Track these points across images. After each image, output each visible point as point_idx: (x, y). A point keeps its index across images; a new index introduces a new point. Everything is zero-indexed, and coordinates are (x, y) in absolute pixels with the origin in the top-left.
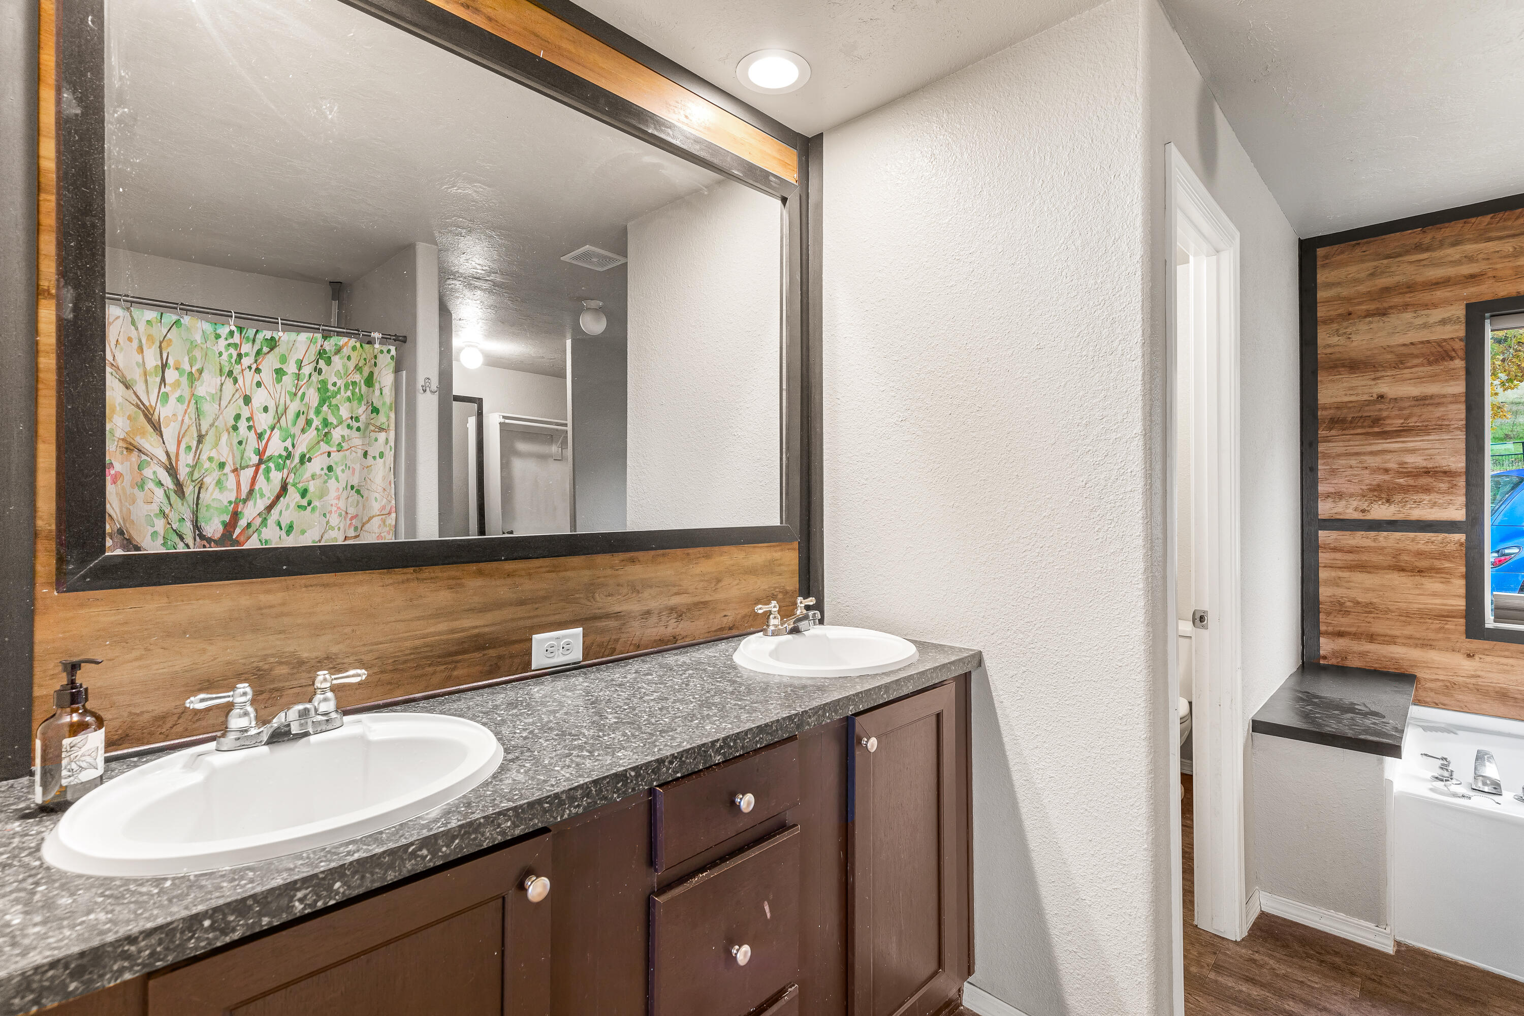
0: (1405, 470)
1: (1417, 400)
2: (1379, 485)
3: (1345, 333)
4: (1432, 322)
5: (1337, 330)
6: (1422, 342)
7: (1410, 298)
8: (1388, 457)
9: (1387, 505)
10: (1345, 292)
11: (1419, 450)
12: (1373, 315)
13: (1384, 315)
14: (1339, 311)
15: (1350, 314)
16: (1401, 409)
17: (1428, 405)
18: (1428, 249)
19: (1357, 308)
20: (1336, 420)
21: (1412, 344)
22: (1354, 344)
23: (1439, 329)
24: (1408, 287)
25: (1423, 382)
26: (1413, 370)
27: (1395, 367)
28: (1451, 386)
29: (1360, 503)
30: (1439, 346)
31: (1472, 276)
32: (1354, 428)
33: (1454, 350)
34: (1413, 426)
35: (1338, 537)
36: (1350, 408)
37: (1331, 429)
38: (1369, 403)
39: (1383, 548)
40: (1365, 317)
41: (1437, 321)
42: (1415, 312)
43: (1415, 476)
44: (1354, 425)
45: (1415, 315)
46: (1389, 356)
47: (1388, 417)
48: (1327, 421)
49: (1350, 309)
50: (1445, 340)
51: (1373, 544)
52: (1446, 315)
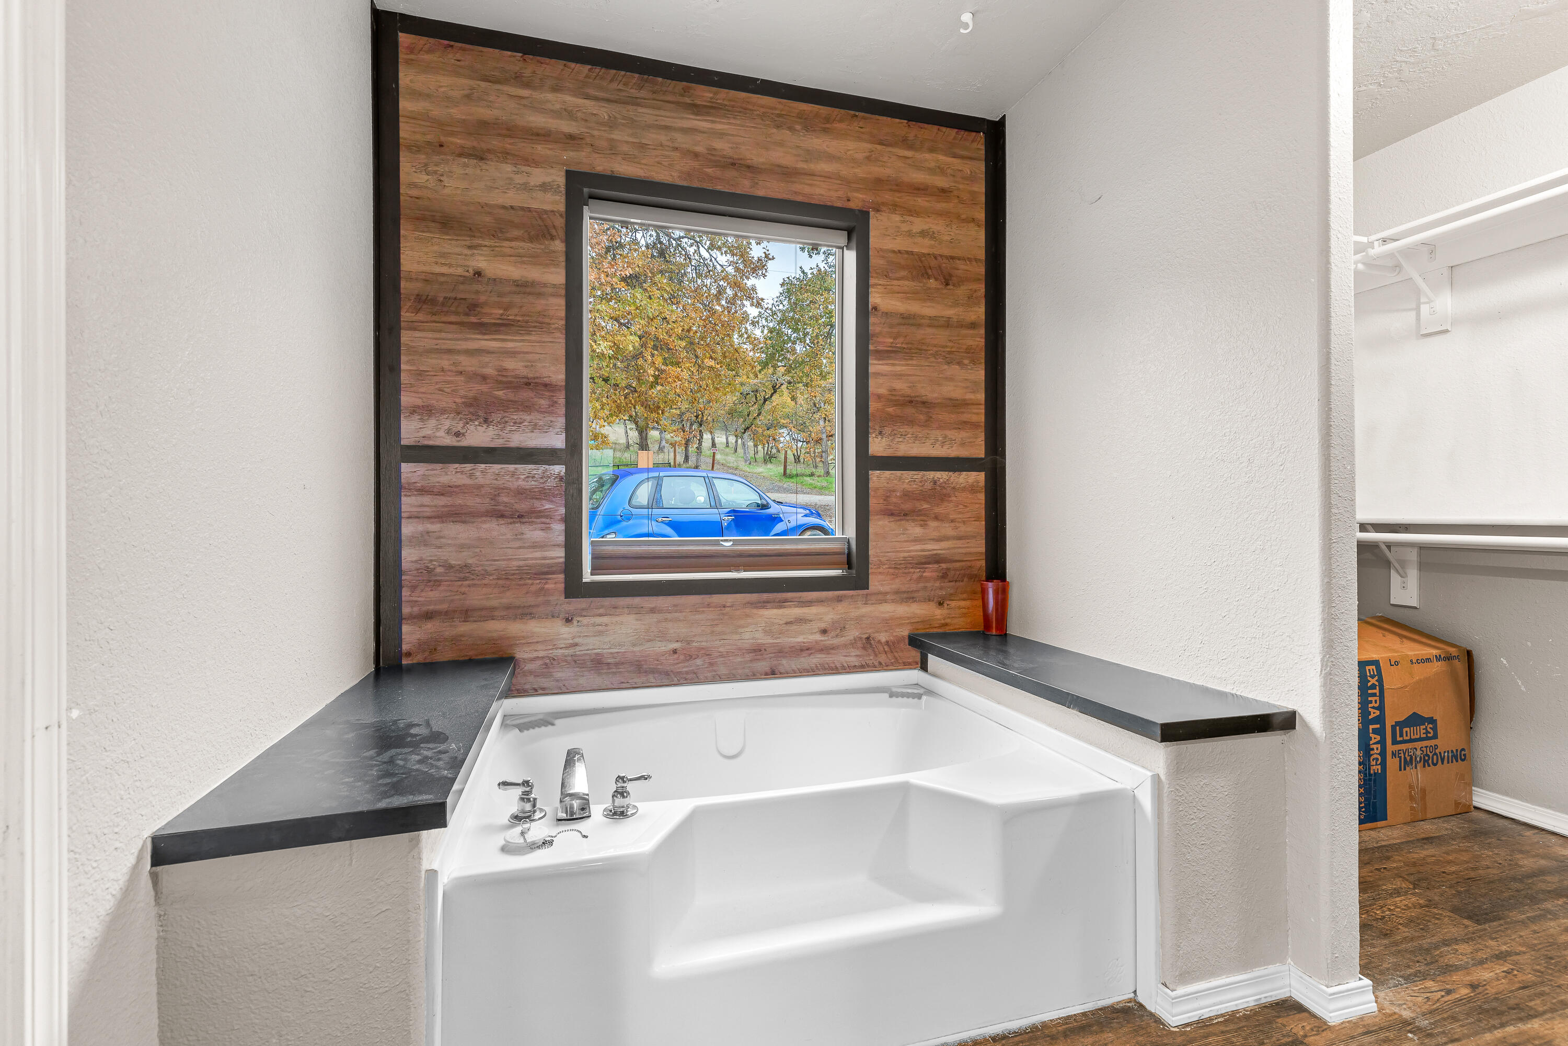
0: (504, 379)
1: (518, 286)
2: (475, 399)
3: (435, 172)
4: (532, 184)
5: (426, 165)
6: (522, 209)
7: (510, 144)
8: (487, 360)
9: (485, 426)
10: (437, 112)
11: (519, 353)
12: (469, 156)
13: (482, 159)
14: (429, 138)
15: (441, 146)
16: (500, 295)
17: (529, 294)
18: (527, 85)
19: (451, 139)
20: (424, 298)
21: (512, 207)
22: (447, 191)
23: (539, 194)
24: (508, 129)
25: (523, 263)
26: (513, 244)
27: (493, 236)
28: (551, 273)
29: (454, 423)
30: (540, 218)
31: (571, 137)
32: (447, 313)
33: (554, 227)
34: (513, 320)
35: (426, 473)
36: (442, 283)
37: (417, 311)
38: (464, 280)
39: (480, 487)
40: (460, 155)
41: (538, 184)
42: (515, 165)
43: (515, 388)
44: (445, 309)
45: (515, 169)
46: (488, 219)
47: (485, 304)
48: (413, 298)
49: (443, 139)
50: (546, 212)
51: (468, 481)
52: (548, 179)
